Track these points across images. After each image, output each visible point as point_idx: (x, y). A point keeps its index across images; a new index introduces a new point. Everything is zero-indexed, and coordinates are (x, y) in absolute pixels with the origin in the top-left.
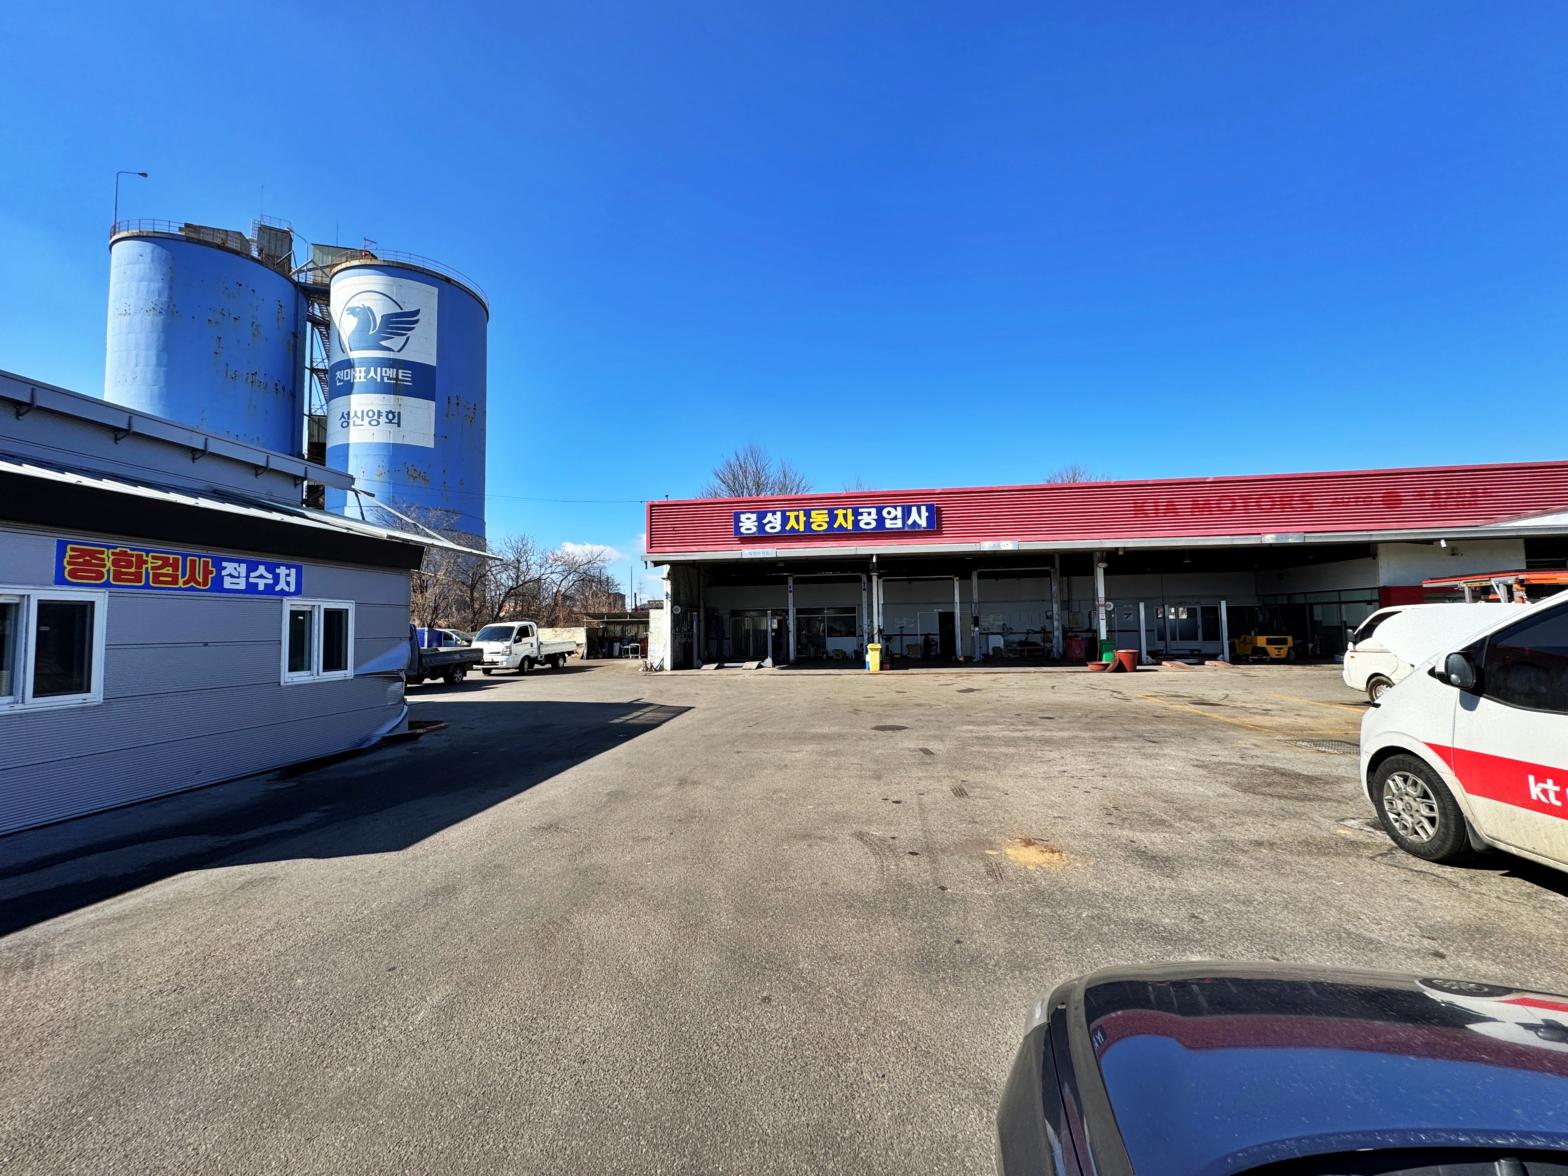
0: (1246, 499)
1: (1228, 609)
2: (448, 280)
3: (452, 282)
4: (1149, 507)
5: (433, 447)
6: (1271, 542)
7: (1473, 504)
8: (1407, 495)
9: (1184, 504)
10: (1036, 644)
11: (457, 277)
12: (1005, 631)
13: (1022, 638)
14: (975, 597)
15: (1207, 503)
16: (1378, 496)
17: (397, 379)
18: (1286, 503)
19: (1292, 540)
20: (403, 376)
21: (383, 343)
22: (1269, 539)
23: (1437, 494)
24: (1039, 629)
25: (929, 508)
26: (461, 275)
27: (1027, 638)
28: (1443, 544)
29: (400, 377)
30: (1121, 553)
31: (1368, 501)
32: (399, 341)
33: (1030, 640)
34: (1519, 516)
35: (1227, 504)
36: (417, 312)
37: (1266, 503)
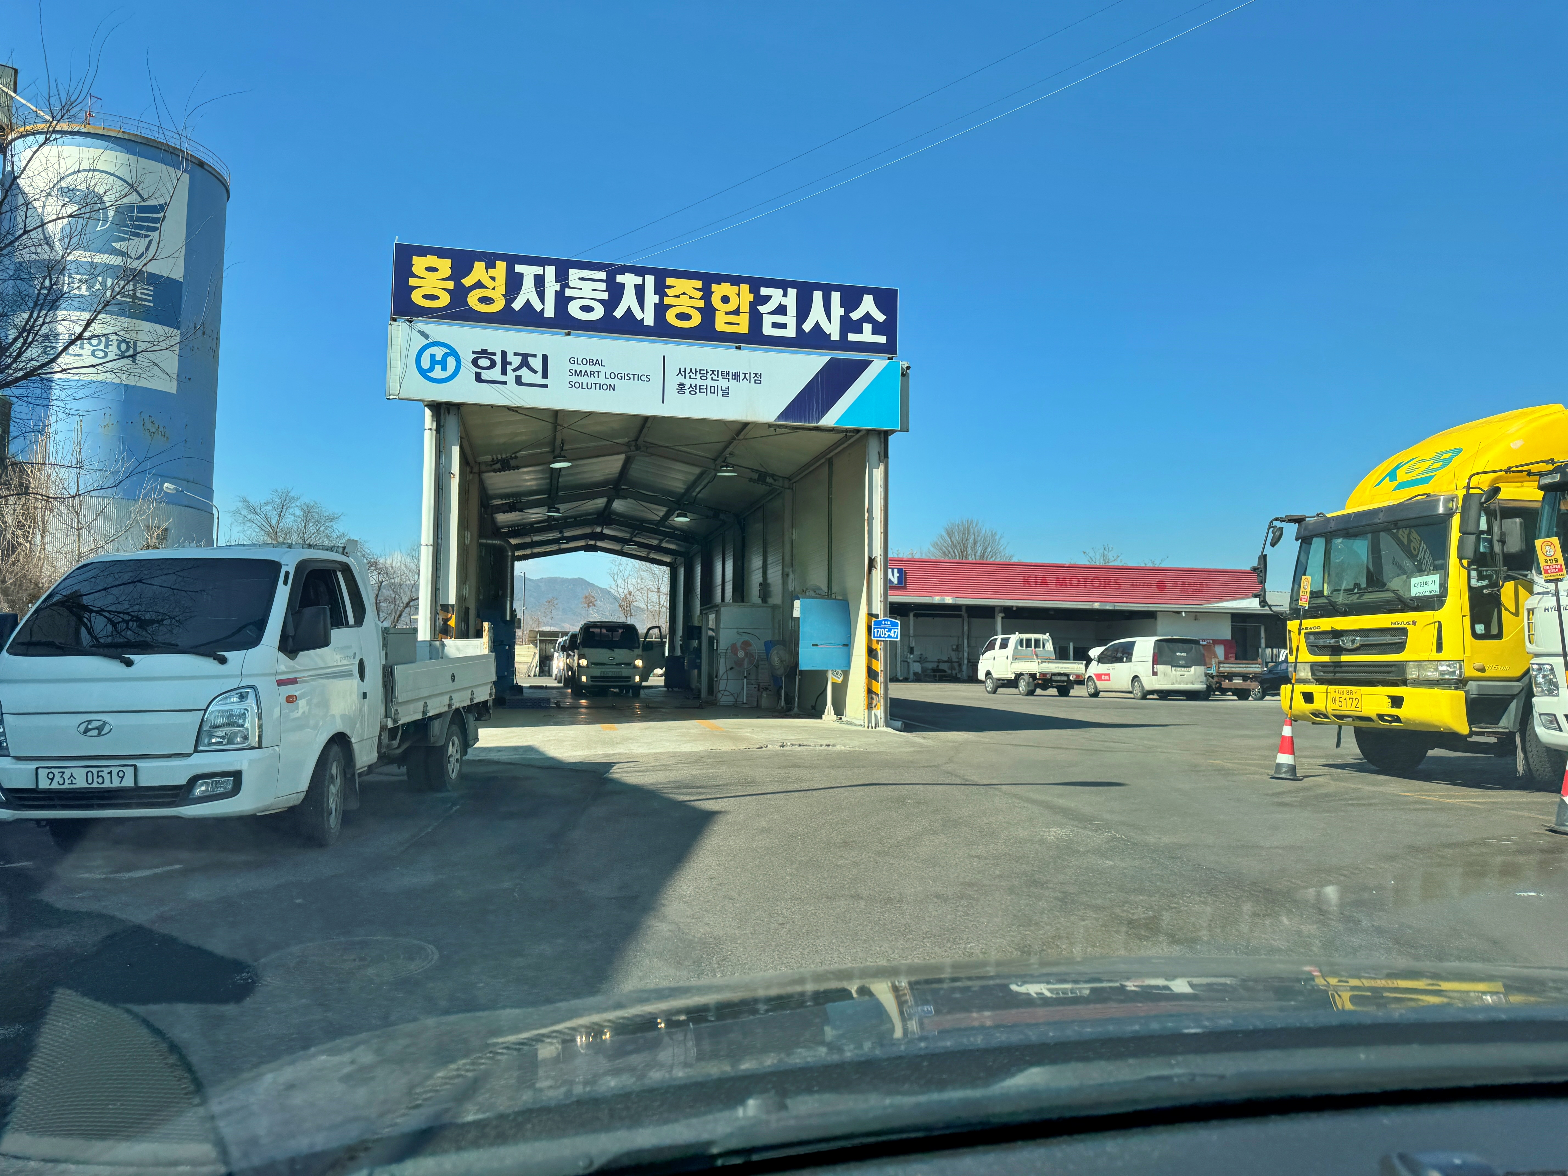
0: (1085, 579)
1: (1074, 648)
2: (201, 164)
3: (206, 167)
4: (1032, 580)
5: (175, 392)
6: (1097, 607)
7: (1200, 591)
8: (1169, 583)
9: (1052, 580)
10: (944, 671)
11: (211, 160)
12: (921, 660)
13: (934, 665)
14: (912, 632)
15: (1064, 580)
16: (1154, 582)
17: (134, 297)
18: (1106, 583)
19: (1108, 607)
20: (142, 293)
21: (116, 245)
22: (1096, 606)
23: (1183, 584)
24: (946, 659)
25: (900, 571)
26: (214, 157)
27: (938, 666)
28: (1184, 614)
29: (138, 295)
30: (1014, 609)
31: (1149, 585)
32: (136, 245)
33: (940, 667)
34: (1221, 600)
35: (1075, 582)
36: (162, 208)
37: (1096, 583)
